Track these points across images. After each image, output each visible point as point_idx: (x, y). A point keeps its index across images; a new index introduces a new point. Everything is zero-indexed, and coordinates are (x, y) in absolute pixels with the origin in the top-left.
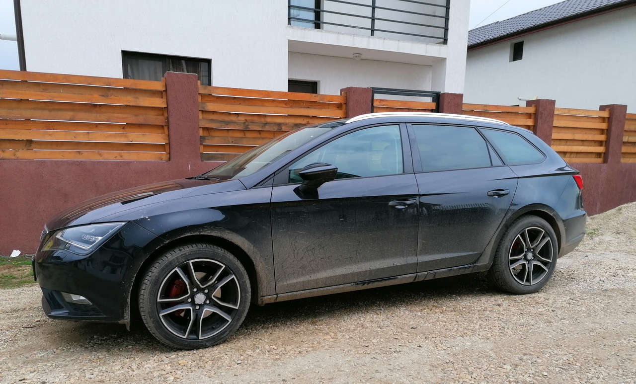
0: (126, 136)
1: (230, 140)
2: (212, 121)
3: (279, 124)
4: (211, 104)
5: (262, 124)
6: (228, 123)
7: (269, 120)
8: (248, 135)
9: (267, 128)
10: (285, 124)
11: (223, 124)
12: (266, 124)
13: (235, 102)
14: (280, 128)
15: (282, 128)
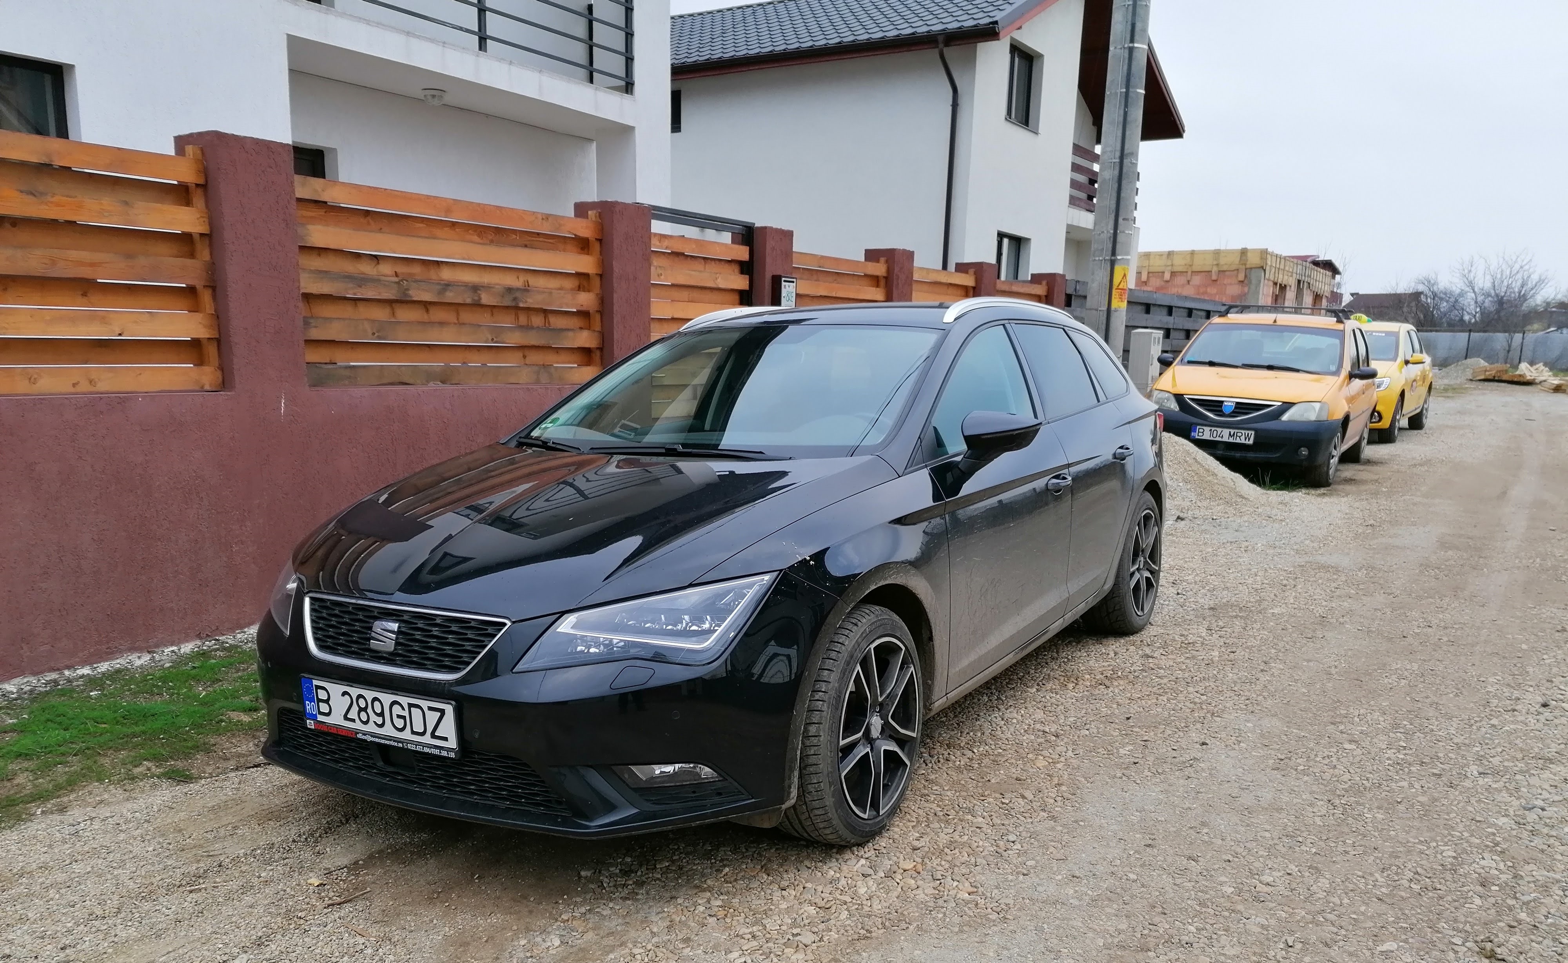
0: (103, 319)
1: (367, 326)
2: (323, 274)
3: (475, 288)
4: (319, 227)
5: (439, 287)
6: (362, 281)
7: (446, 274)
8: (405, 314)
9: (450, 296)
10: (488, 288)
11: (351, 285)
12: (447, 286)
13: (369, 224)
14: (476, 298)
15: (480, 299)
